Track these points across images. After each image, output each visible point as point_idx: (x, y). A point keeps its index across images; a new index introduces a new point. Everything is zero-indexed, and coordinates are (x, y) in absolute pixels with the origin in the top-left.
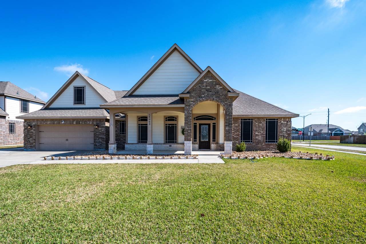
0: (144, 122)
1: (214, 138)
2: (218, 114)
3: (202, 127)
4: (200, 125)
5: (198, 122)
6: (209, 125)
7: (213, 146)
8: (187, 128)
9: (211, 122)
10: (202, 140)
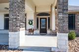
0: (7, 17)
1: (49, 26)
2: (51, 12)
3: (42, 20)
4: (41, 19)
5: (40, 17)
6: (46, 18)
7: (48, 32)
8: (12, 17)
9: (47, 17)
10: (42, 28)
